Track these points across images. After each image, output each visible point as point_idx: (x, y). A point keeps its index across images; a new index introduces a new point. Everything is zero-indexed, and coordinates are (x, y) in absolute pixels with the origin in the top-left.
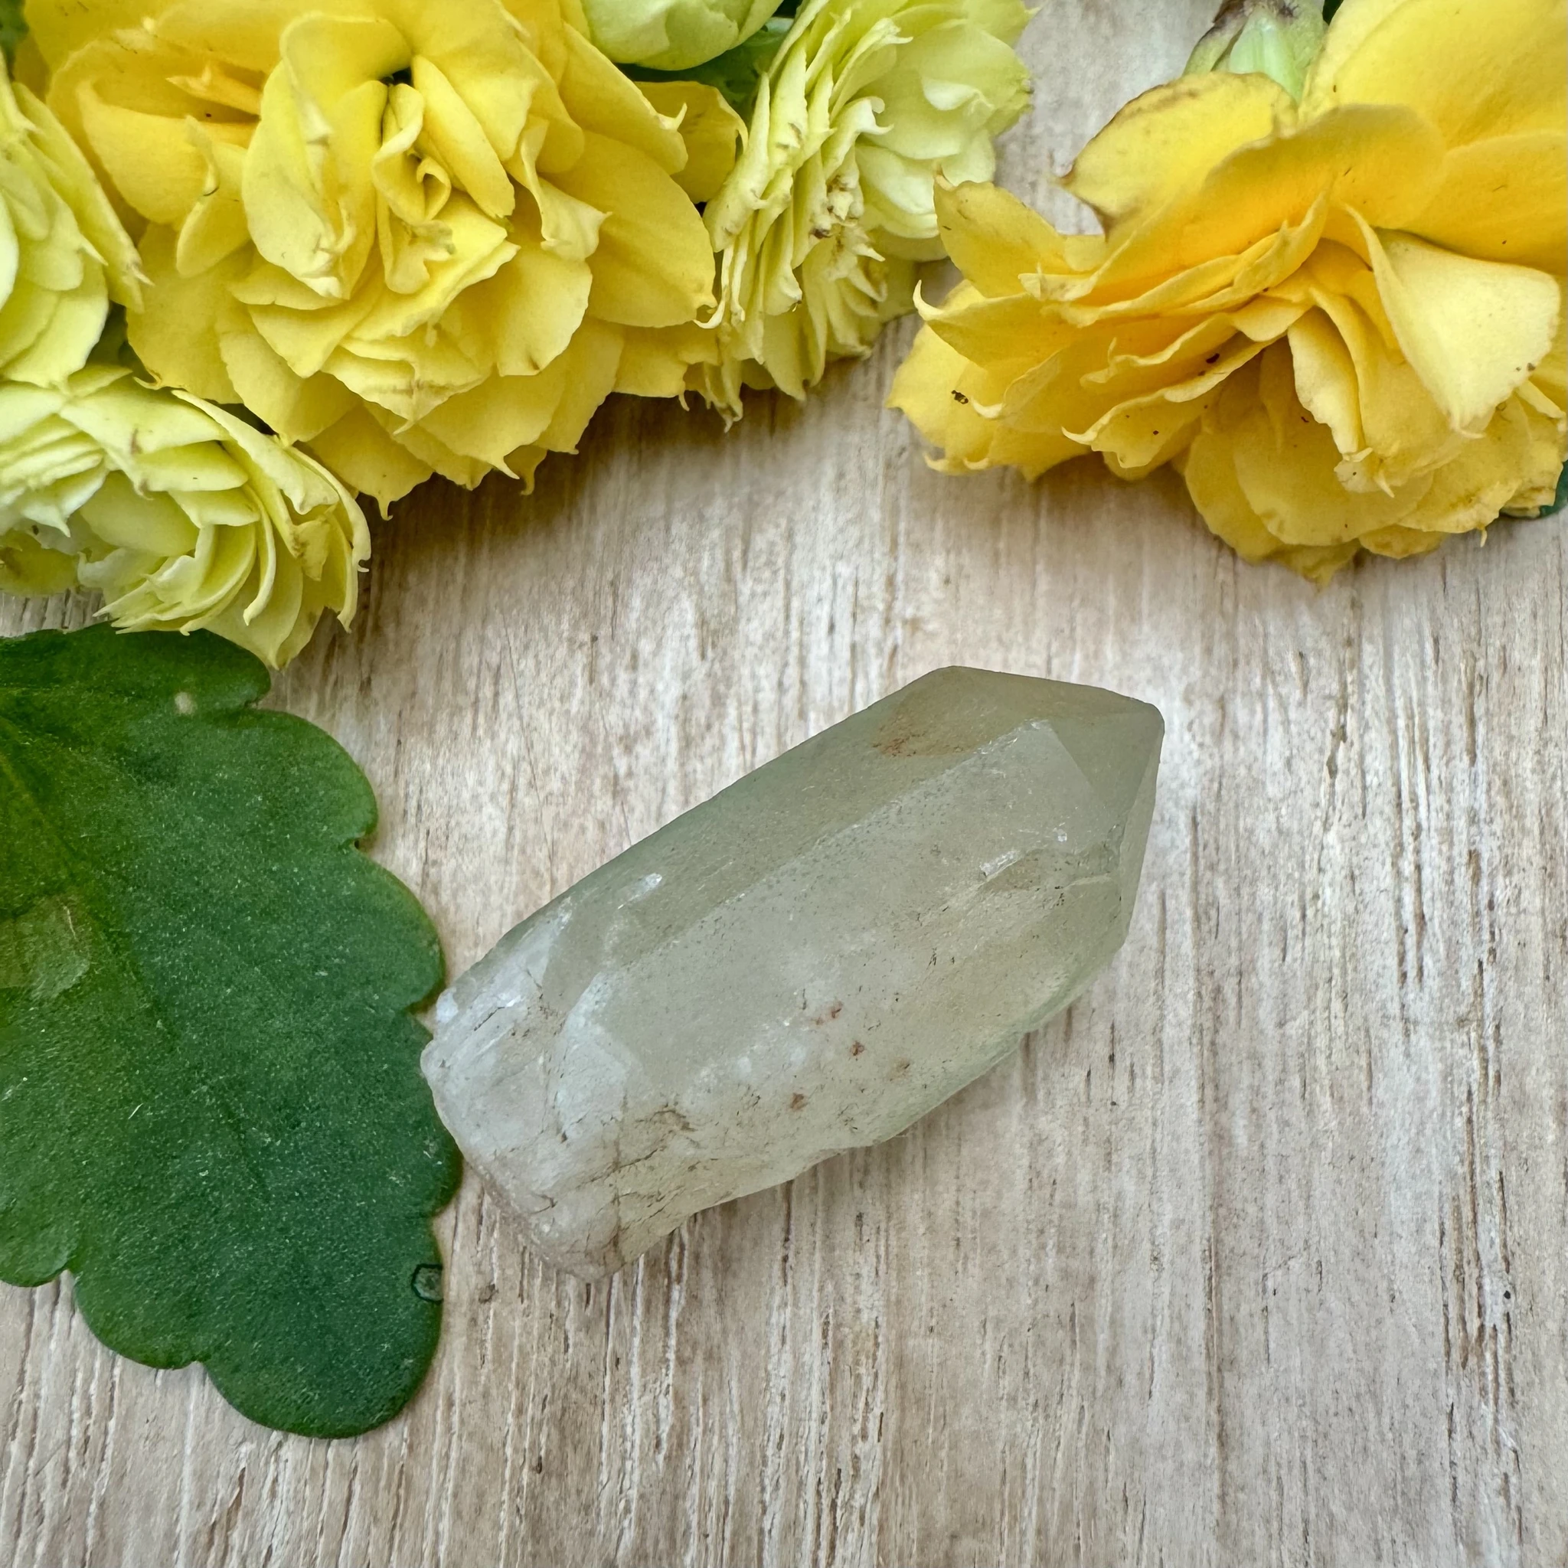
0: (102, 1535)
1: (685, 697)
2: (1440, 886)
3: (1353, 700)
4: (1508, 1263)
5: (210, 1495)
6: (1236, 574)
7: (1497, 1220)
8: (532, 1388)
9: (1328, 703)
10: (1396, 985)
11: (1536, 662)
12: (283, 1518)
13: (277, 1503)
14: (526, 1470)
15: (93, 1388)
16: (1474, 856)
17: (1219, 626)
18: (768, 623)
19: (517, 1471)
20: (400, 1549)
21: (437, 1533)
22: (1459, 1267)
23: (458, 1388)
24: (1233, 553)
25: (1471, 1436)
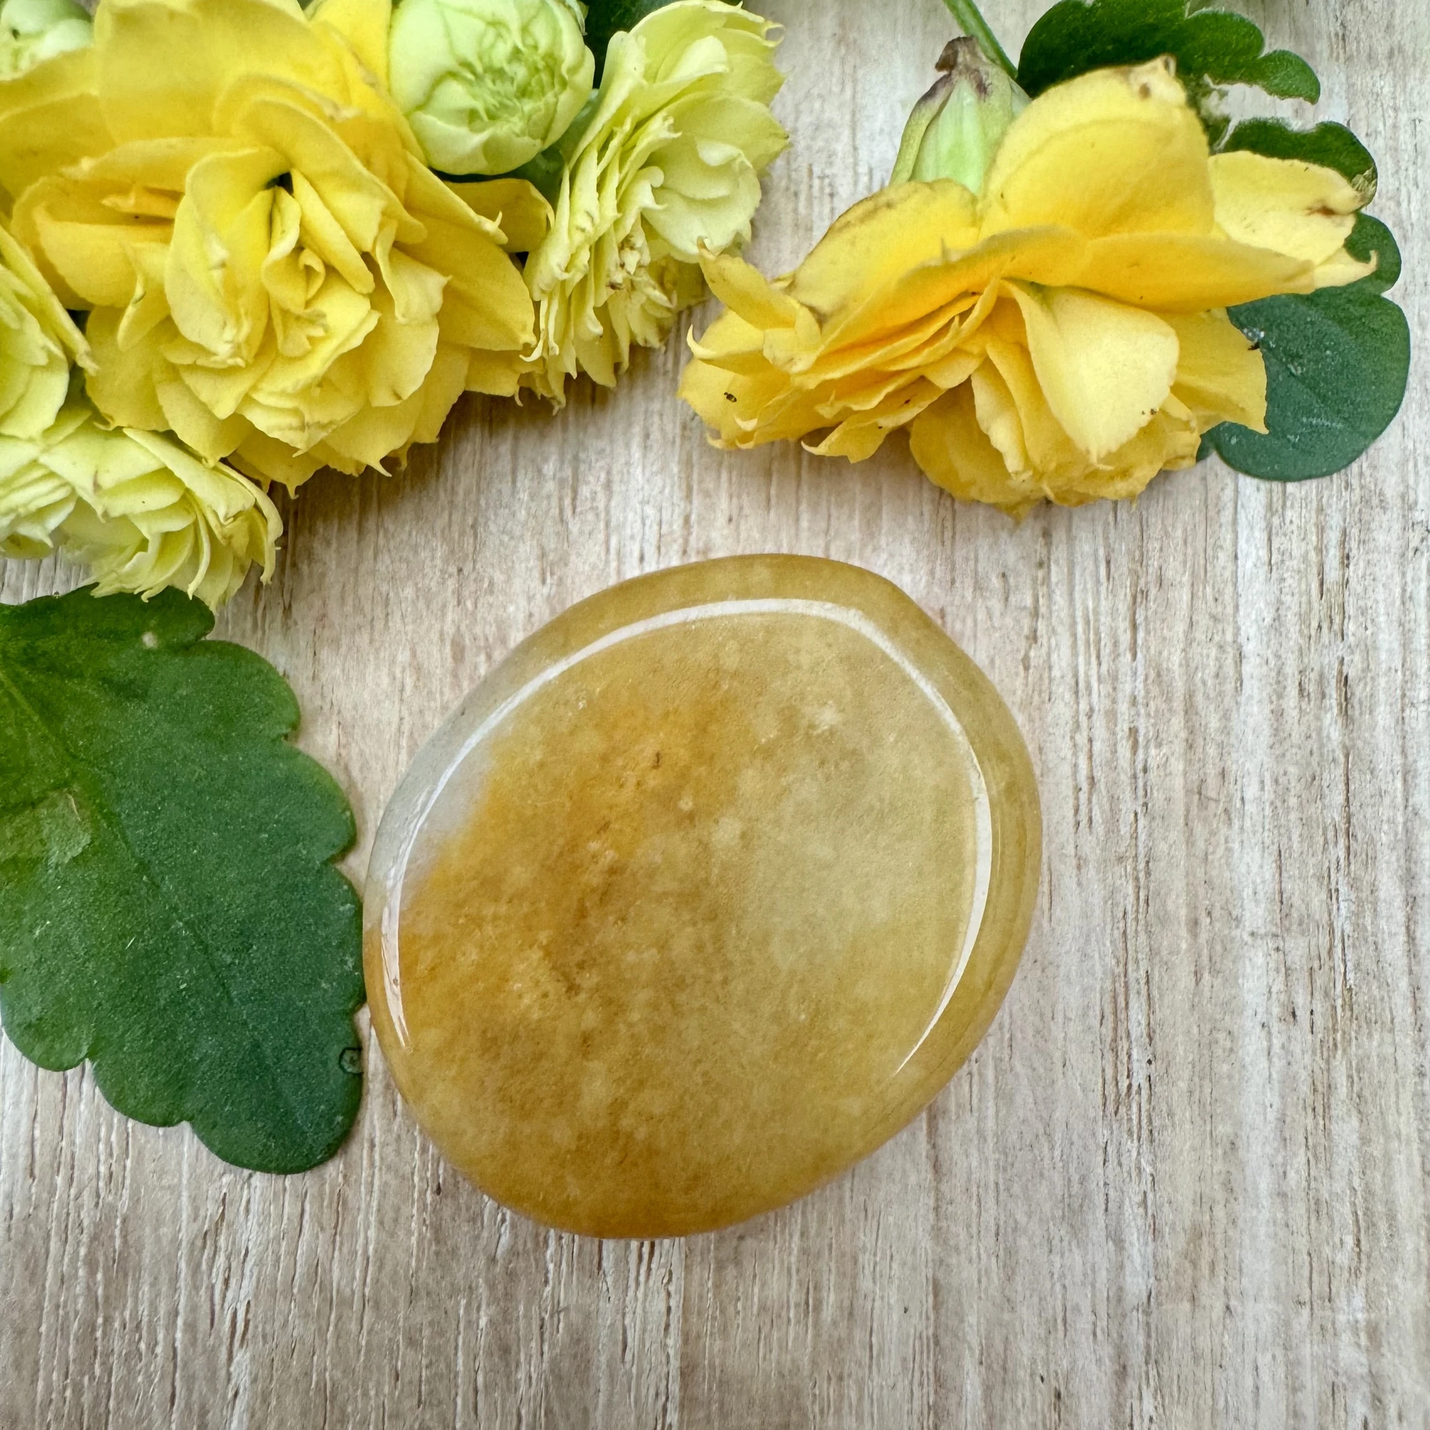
0: (127, 1240)
1: (530, 615)
2: (1106, 755)
3: (1044, 611)
4: (1151, 1039)
5: (202, 1213)
6: (954, 512)
7: (1145, 1007)
9: (1024, 613)
10: (1072, 830)
11: (1186, 579)
12: (255, 1227)
13: (250, 1216)
14: (429, 1194)
15: (114, 1138)
16: (1133, 732)
17: (941, 552)
18: (593, 556)
19: (423, 1193)
20: (340, 1249)
21: (366, 1238)
22: (1114, 1040)
23: (378, 1133)
24: (953, 500)
25: (1120, 1164)
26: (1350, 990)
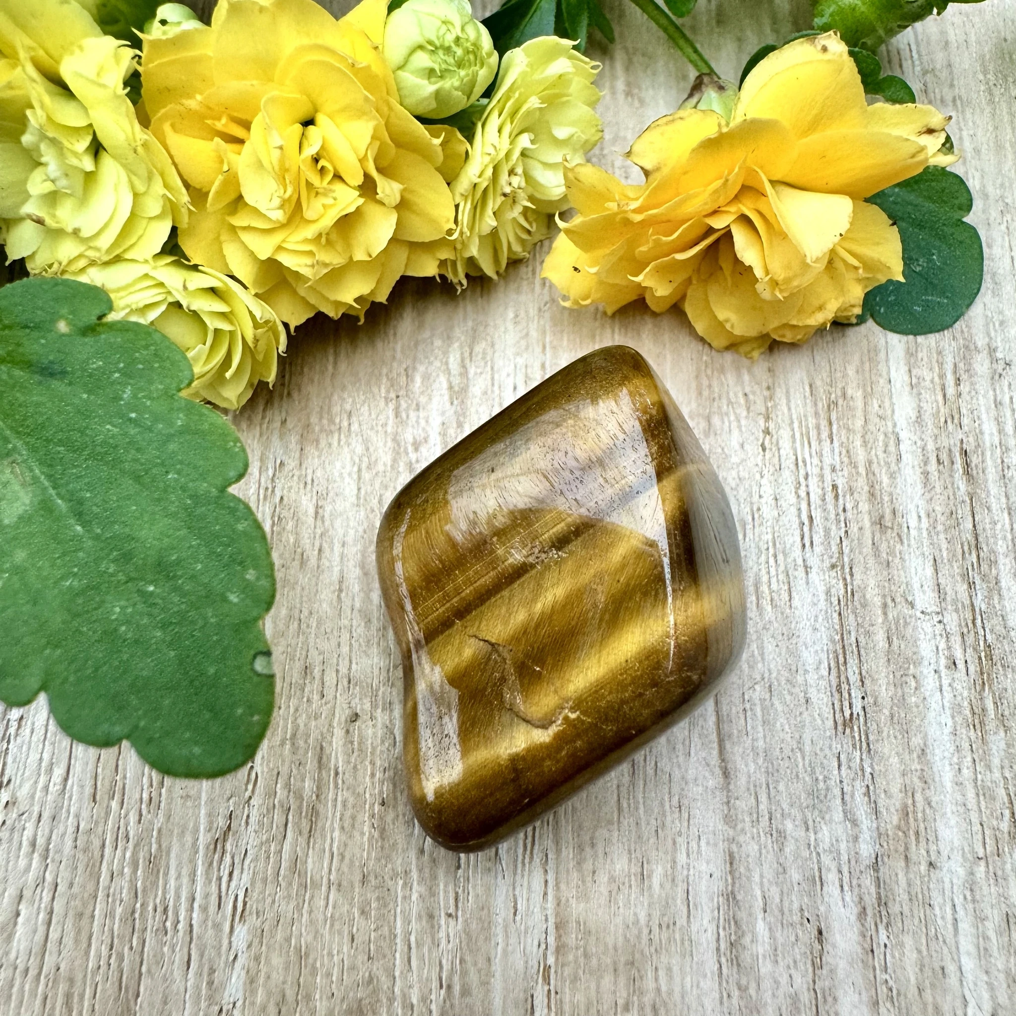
0: (160, 846)
1: (443, 424)
2: (819, 502)
3: (773, 415)
4: (863, 683)
5: (215, 825)
6: (712, 356)
7: (857, 661)
8: (378, 763)
9: (760, 417)
10: (800, 550)
11: (859, 394)
12: (253, 834)
13: (249, 828)
14: (376, 806)
16: (835, 487)
17: (705, 382)
18: (483, 387)
19: (372, 805)
20: (313, 847)
21: (332, 839)
22: (839, 685)
23: (340, 764)
24: (710, 345)
25: (850, 768)
26: (989, 646)
